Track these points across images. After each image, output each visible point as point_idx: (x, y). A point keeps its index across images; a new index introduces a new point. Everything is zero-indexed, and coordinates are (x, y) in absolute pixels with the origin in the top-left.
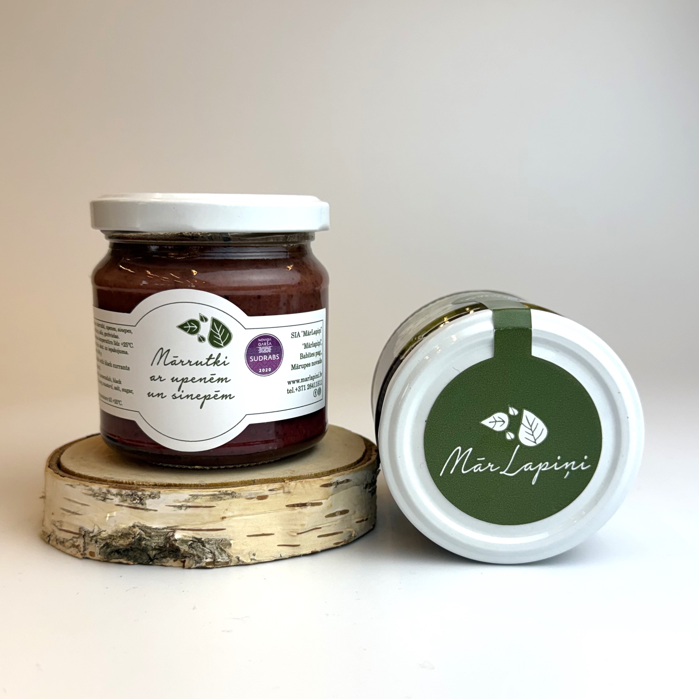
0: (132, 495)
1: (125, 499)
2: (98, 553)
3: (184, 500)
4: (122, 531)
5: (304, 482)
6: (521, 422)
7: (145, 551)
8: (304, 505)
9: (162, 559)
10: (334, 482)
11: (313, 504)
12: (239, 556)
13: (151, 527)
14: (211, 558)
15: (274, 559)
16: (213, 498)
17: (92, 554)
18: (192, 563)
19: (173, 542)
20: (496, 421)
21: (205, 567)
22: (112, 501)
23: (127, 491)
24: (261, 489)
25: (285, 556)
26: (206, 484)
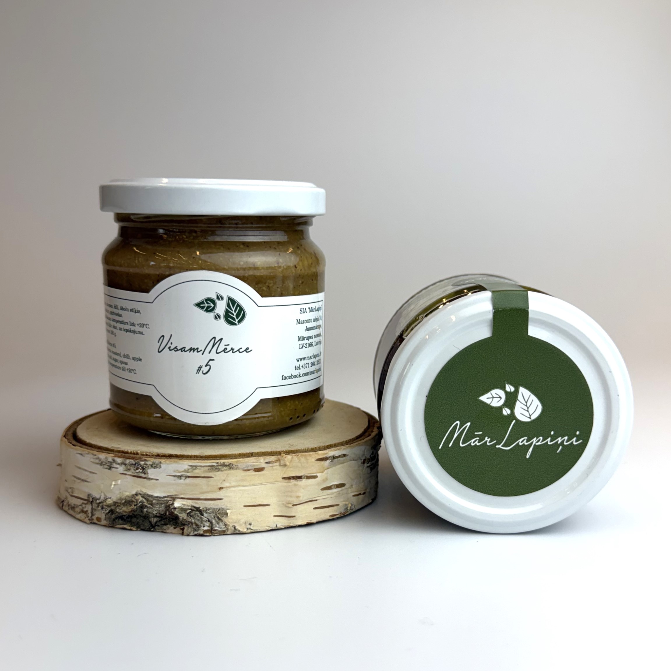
0: (135, 464)
1: (129, 468)
2: (104, 518)
3: (183, 470)
4: (125, 498)
5: (299, 456)
6: (517, 398)
7: (147, 518)
8: (299, 478)
9: (163, 527)
10: (329, 456)
11: (308, 477)
12: (235, 525)
13: (152, 495)
14: (208, 526)
15: (270, 529)
16: (211, 469)
17: (99, 519)
18: (190, 531)
19: (173, 510)
20: (493, 397)
21: (203, 534)
22: (117, 470)
23: (131, 460)
24: (258, 462)
25: (282, 526)
26: (206, 455)
